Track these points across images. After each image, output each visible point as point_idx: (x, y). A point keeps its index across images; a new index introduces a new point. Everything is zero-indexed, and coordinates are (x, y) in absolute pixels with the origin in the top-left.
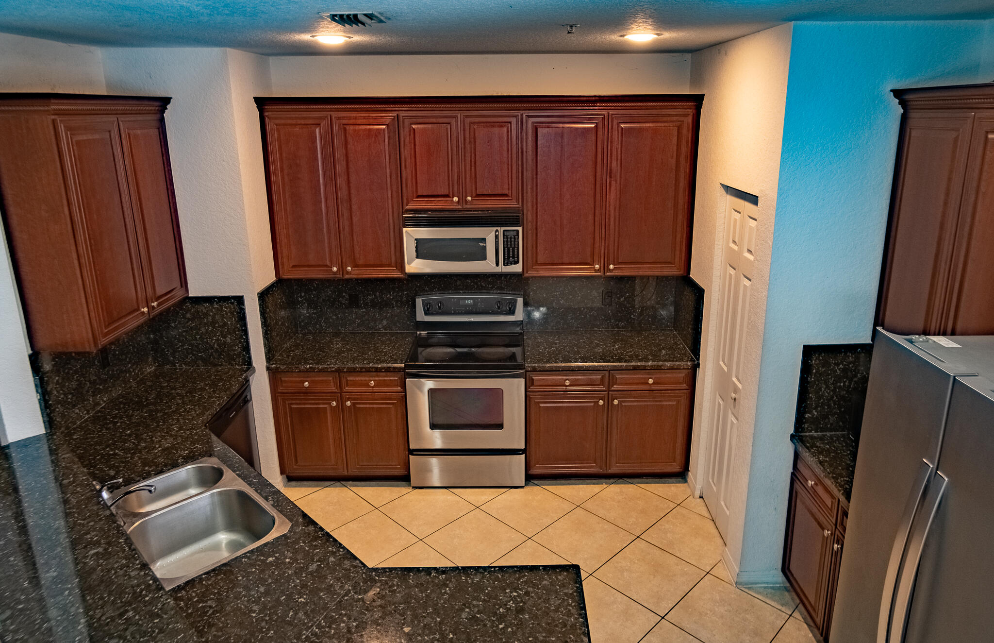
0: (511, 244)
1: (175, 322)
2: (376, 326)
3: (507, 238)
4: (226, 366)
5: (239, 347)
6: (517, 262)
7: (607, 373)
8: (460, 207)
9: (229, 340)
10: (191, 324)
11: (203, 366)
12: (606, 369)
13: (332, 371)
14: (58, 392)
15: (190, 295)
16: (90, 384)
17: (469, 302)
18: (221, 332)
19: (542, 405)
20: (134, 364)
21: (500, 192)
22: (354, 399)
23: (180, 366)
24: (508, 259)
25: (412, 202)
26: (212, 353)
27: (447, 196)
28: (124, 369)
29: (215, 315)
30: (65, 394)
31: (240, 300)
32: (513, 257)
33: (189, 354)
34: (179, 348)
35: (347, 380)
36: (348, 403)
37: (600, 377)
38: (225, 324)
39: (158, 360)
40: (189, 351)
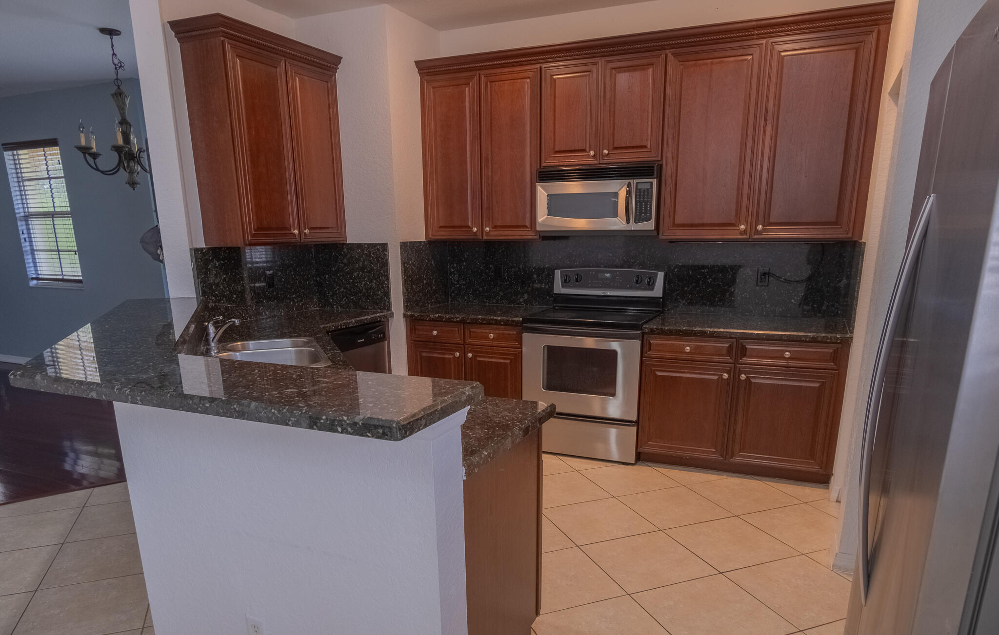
0: (644, 198)
1: (335, 267)
2: (518, 300)
3: (640, 192)
4: (371, 309)
5: (381, 292)
6: (649, 219)
7: (734, 340)
8: (596, 162)
9: (374, 285)
10: (346, 269)
11: (353, 308)
12: (733, 336)
13: (457, 322)
14: (224, 287)
15: (347, 243)
16: (254, 293)
17: (609, 275)
18: (369, 276)
19: (658, 373)
20: (298, 296)
21: (638, 144)
22: (477, 352)
23: (337, 308)
24: (640, 215)
25: (550, 158)
26: (360, 297)
27: (584, 150)
28: (289, 296)
29: (364, 260)
30: (230, 292)
31: (384, 246)
32: (646, 213)
33: (344, 297)
34: (336, 291)
35: (470, 332)
36: (470, 355)
37: (727, 345)
38: (372, 269)
39: (321, 302)
40: (344, 294)
